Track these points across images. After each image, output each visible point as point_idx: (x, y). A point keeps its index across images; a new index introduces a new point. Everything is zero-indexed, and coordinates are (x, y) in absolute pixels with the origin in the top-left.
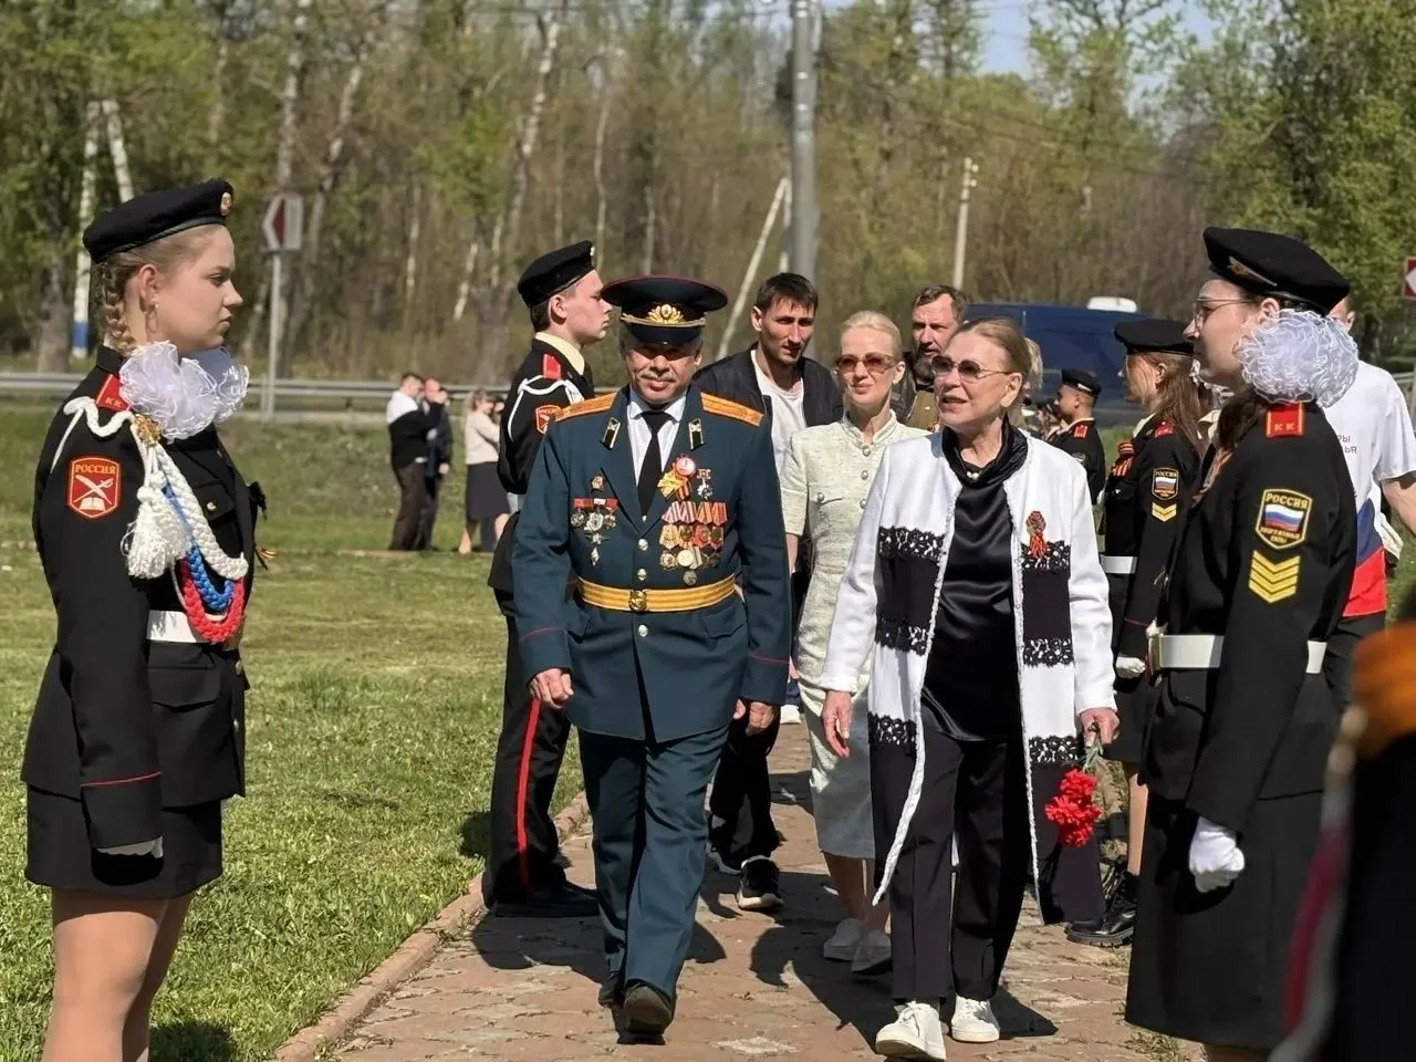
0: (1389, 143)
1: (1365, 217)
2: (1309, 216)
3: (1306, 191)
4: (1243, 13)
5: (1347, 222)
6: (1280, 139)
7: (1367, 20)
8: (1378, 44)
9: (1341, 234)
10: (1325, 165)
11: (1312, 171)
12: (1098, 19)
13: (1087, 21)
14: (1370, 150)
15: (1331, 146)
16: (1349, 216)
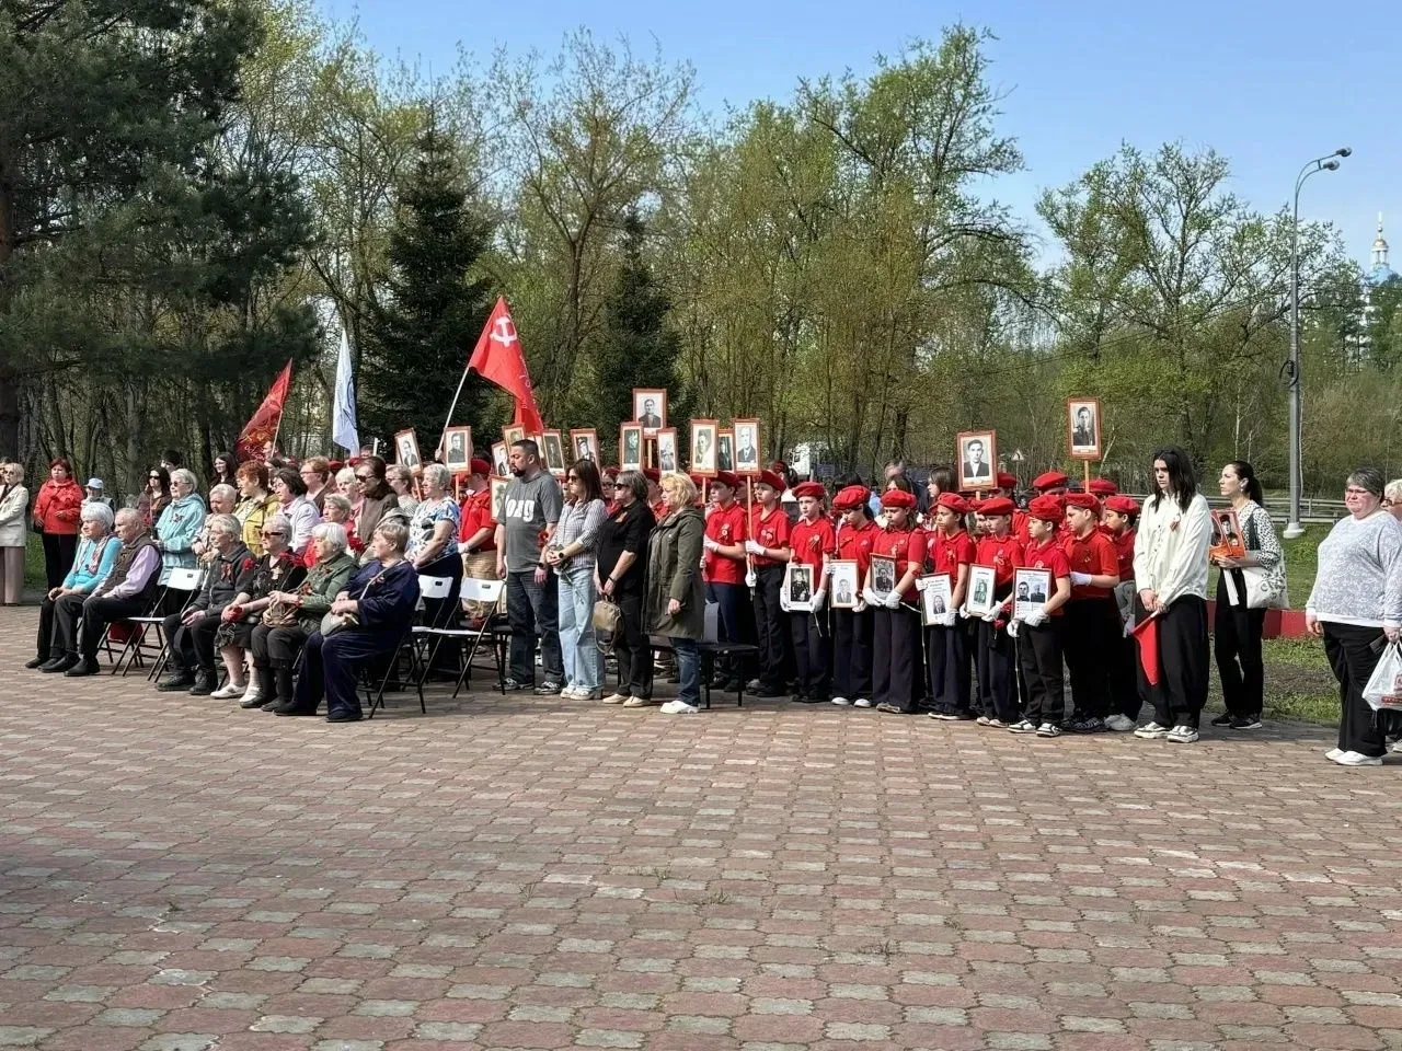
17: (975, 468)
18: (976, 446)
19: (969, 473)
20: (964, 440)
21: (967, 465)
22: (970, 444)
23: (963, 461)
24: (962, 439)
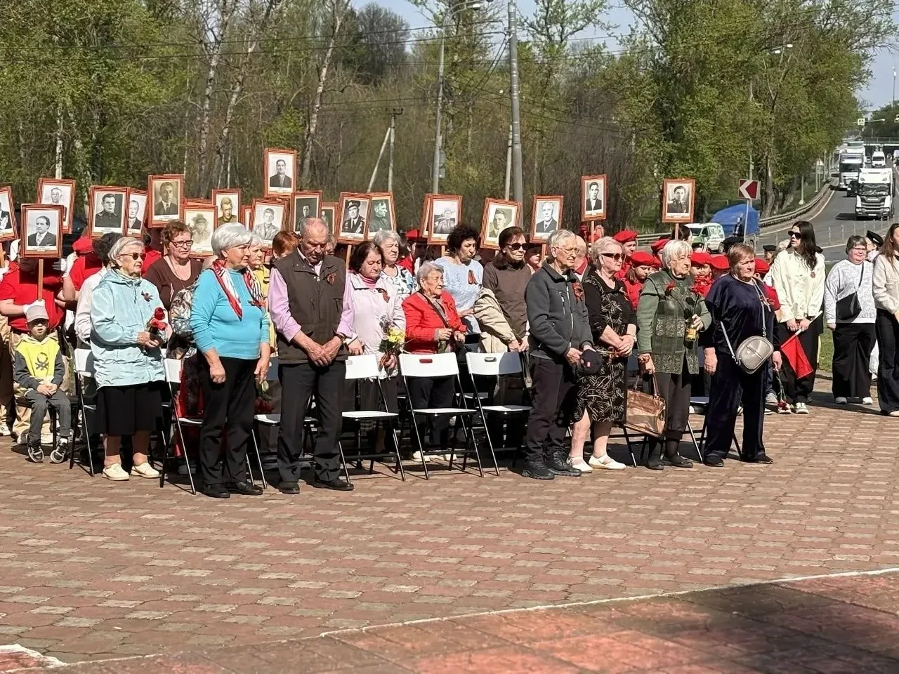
0: (712, 109)
1: (702, 147)
2: (673, 147)
3: (671, 134)
4: (637, 43)
5: (692, 150)
6: (658, 107)
7: (701, 48)
8: (706, 59)
9: (689, 156)
10: (680, 121)
11: (673, 124)
12: (549, 37)
13: (543, 38)
14: (703, 112)
15: (684, 111)
16: (693, 147)
17: (593, 204)
18: (594, 187)
19: (589, 208)
20: (587, 182)
21: (589, 201)
22: (591, 186)
23: (586, 198)
24: (586, 182)
